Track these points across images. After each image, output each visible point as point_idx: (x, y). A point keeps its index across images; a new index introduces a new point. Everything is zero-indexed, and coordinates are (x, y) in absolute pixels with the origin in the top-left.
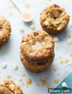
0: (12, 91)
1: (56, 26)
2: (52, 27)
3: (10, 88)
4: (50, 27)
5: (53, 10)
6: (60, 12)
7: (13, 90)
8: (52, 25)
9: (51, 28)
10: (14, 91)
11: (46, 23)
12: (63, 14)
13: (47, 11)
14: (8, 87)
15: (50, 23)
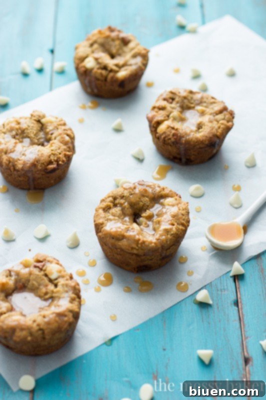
0: (51, 281)
1: (115, 68)
2: (104, 72)
3: (47, 272)
4: (100, 71)
5: (108, 37)
6: (125, 42)
7: (56, 279)
8: (105, 68)
9: (101, 74)
10: (56, 282)
11: (90, 63)
12: (131, 45)
13: (91, 42)
14: (41, 269)
15: (98, 63)
